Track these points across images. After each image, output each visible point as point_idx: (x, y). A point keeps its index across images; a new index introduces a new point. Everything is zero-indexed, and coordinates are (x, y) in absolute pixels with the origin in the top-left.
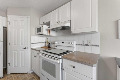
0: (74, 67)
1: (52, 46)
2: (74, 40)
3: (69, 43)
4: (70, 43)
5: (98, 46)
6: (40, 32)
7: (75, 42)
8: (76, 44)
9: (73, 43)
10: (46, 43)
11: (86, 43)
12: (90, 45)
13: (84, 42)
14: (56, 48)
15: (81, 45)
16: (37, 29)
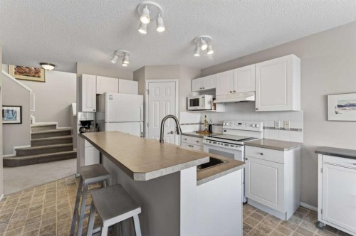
0: (261, 154)
1: (215, 130)
2: (260, 121)
3: (251, 126)
4: (254, 126)
5: (301, 130)
6: (198, 105)
7: (262, 124)
8: (264, 128)
9: (258, 126)
10: (201, 124)
11: (281, 125)
12: (288, 129)
13: (277, 123)
14: (224, 133)
15: (274, 128)
16: (191, 100)
